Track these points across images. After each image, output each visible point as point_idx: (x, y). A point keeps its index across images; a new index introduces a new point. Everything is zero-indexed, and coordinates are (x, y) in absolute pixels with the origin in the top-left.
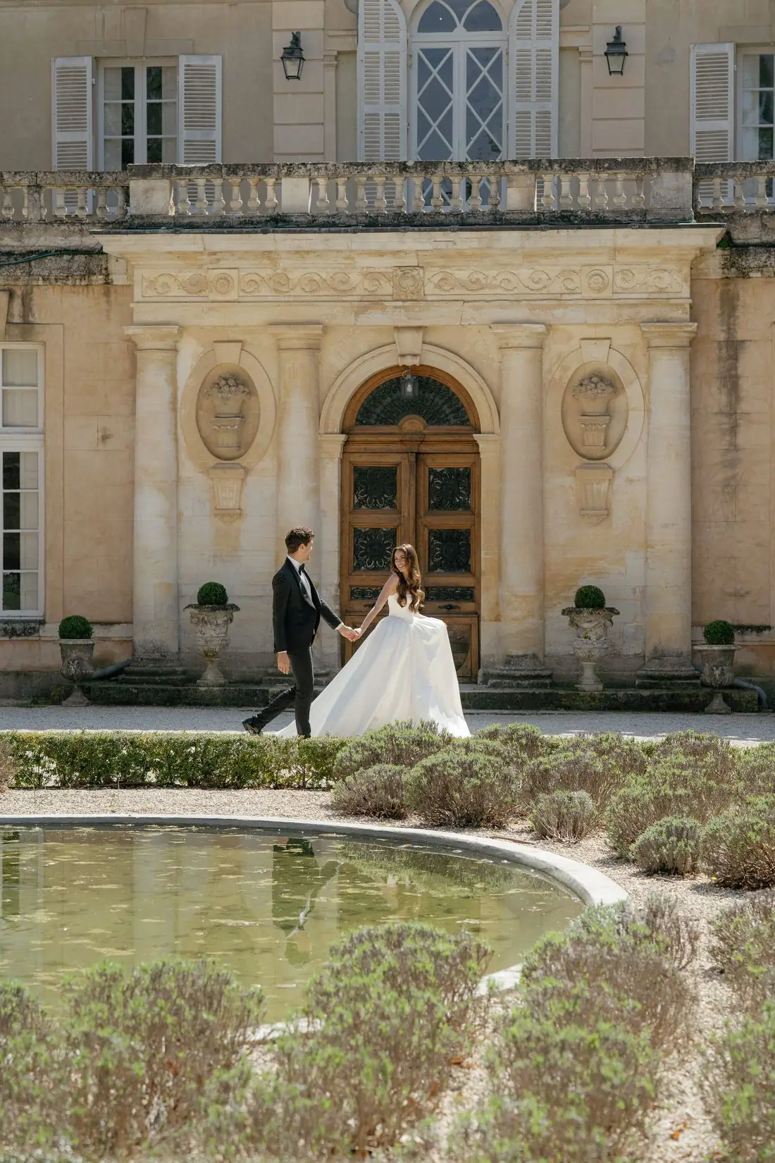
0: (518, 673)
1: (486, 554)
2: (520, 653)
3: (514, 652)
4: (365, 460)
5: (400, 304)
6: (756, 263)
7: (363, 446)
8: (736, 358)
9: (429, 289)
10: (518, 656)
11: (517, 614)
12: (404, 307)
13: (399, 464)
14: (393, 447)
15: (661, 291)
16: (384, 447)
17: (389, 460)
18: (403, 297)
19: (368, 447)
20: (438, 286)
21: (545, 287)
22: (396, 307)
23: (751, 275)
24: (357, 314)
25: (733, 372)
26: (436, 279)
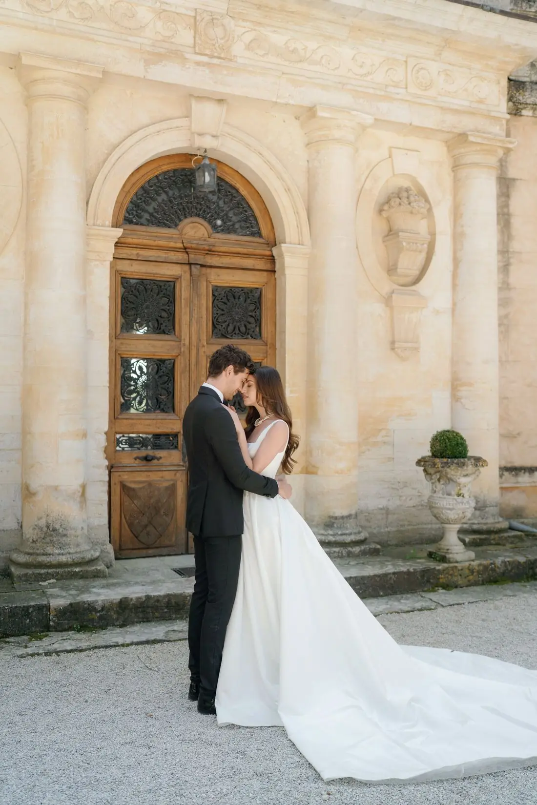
0: (348, 539)
1: (291, 392)
2: (345, 513)
3: (338, 512)
4: (136, 270)
5: (205, 59)
6: (532, 99)
7: (135, 252)
8: (508, 196)
9: (238, 49)
10: (343, 517)
11: (341, 466)
12: (208, 65)
13: (178, 278)
14: (173, 256)
15: (481, 101)
16: (162, 255)
17: (167, 272)
18: (207, 52)
19: (142, 252)
20: (248, 47)
21: (369, 73)
22: (198, 63)
23: (524, 112)
24: (147, 63)
25: (505, 210)
26: (248, 37)
